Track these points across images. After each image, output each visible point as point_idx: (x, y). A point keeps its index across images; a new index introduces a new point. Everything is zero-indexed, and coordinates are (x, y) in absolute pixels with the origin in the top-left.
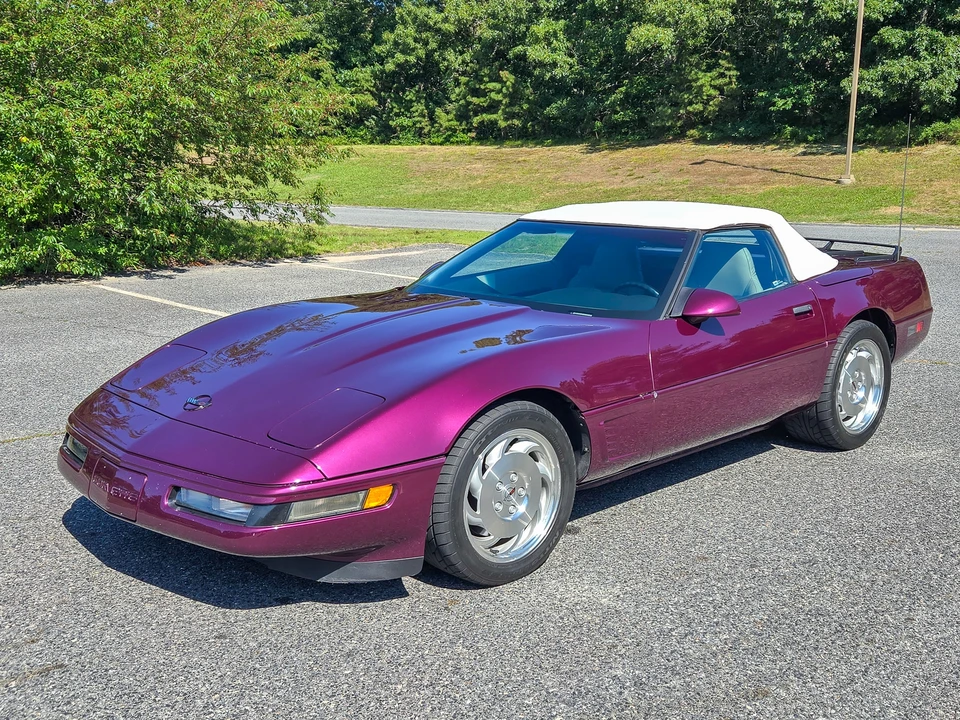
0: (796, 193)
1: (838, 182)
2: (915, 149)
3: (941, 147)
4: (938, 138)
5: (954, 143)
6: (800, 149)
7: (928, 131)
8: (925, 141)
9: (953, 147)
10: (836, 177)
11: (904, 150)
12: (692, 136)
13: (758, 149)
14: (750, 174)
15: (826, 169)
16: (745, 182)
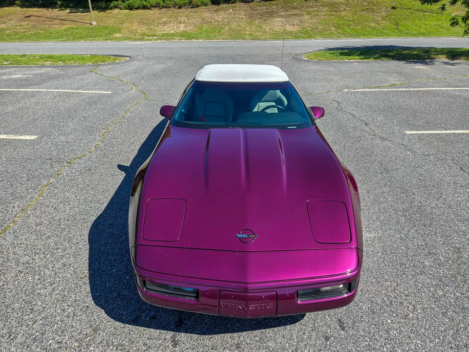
0: (78, 29)
1: (91, 24)
2: (109, 11)
3: (117, 10)
4: (116, 7)
5: (121, 9)
6: (68, 11)
7: (112, 5)
8: (111, 9)
9: (121, 11)
10: (88, 22)
11: (107, 12)
12: (18, 4)
13: (50, 10)
14: (53, 21)
15: (82, 19)
16: (54, 24)
